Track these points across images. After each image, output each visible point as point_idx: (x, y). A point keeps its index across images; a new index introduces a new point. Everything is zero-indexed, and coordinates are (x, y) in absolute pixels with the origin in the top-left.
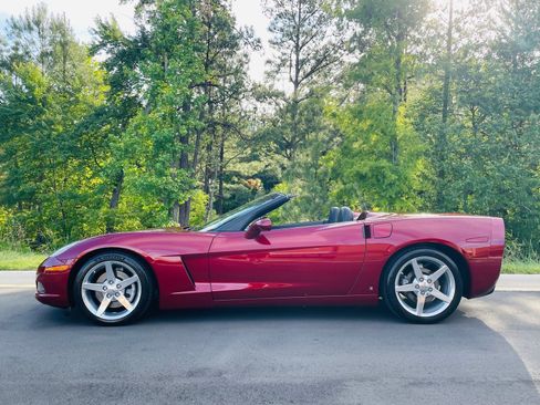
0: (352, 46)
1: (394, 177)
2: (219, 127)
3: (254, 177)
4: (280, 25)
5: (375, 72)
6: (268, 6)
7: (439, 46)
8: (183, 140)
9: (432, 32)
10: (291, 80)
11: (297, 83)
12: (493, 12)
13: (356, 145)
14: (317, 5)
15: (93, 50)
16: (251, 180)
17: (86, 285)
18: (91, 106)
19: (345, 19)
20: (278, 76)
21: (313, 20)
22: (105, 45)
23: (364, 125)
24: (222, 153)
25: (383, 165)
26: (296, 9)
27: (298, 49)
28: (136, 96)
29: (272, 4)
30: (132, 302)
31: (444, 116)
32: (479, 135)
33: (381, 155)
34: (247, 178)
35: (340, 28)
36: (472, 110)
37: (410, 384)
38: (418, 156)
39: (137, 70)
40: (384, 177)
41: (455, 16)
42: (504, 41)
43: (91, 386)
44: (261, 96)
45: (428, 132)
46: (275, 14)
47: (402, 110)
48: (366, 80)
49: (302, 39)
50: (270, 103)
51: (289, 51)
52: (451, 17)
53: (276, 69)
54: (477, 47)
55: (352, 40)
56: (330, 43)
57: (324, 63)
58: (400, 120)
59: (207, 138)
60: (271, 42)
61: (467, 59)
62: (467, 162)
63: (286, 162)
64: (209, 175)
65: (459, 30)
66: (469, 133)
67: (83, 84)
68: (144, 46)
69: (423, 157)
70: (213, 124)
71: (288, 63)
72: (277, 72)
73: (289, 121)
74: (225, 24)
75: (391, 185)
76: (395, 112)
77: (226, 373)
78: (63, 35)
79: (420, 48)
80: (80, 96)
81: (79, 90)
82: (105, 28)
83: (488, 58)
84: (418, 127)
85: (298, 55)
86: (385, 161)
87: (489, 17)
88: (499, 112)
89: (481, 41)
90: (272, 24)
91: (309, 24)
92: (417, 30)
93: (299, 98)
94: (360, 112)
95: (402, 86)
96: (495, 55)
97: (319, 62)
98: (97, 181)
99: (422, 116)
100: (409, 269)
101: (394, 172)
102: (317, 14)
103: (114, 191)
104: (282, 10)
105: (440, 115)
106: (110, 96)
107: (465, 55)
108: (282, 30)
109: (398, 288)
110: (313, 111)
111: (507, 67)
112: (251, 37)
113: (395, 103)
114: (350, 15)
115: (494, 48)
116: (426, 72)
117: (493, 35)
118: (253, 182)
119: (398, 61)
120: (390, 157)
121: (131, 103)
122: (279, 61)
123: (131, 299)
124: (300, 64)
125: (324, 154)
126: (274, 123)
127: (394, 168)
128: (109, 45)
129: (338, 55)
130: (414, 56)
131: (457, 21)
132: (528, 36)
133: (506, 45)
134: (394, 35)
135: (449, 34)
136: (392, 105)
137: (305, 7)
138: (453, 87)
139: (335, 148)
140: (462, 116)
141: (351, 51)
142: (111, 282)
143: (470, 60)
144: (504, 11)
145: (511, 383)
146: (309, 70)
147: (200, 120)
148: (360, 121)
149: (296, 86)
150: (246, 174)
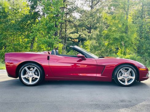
1: (127, 39)
3: (76, 39)
8: (56, 26)
10: (90, 6)
11: (92, 7)
16: (75, 40)
23: (117, 22)
24: (66, 31)
25: (123, 35)
28: (38, 11)
33: (122, 32)
34: (74, 39)
40: (124, 39)
72: (85, 3)
93: (92, 12)
101: (127, 37)
103: (31, 43)
120: (126, 33)
121: (37, 14)
146: (96, 3)
147: (62, 19)
148: (115, 20)
149: (92, 9)
150: (73, 38)
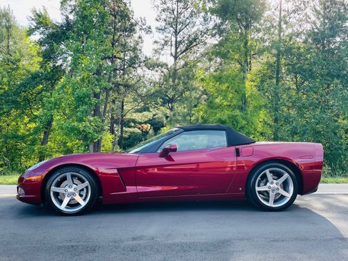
0: (214, 32)
1: (244, 122)
2: (121, 87)
3: (146, 123)
4: (164, 17)
5: (230, 50)
6: (156, 3)
7: (273, 34)
8: (96, 96)
9: (268, 24)
10: (172, 54)
11: (176, 57)
12: (309, 11)
13: (217, 100)
14: (189, 4)
15: (30, 32)
17: (53, 189)
18: (29, 72)
19: (209, 13)
20: (163, 52)
21: (187, 14)
22: (39, 28)
23: (223, 87)
24: (123, 106)
25: (236, 114)
26: (175, 6)
27: (176, 33)
28: (61, 65)
29: (158, 2)
30: (84, 200)
31: (277, 81)
32: (301, 94)
33: (235, 107)
34: (140, 123)
35: (205, 20)
36: (296, 77)
37: (271, 241)
38: (260, 108)
39: (62, 47)
40: (237, 122)
41: (283, 13)
42: (316, 30)
43: (72, 246)
44: (152, 66)
45: (266, 92)
46: (160, 9)
47: (249, 76)
48: (224, 56)
49: (179, 27)
50: (157, 71)
51: (170, 35)
52: (280, 14)
53: (161, 47)
54: (298, 35)
55: (214, 28)
56: (198, 30)
57: (195, 43)
58: (248, 84)
59: (113, 95)
60: (157, 28)
61: (291, 42)
62: (293, 112)
63: (168, 112)
64: (113, 121)
65: (286, 23)
66: (294, 93)
67: (22, 56)
68: (68, 30)
69: (263, 109)
70: (118, 85)
71: (170, 43)
72: (162, 49)
73: (172, 83)
74: (127, 16)
75: (242, 128)
76: (244, 78)
77: (156, 238)
78: (8, 21)
79: (260, 35)
80: (20, 64)
81: (19, 60)
82: (39, 16)
83: (305, 42)
84: (260, 88)
85: (176, 38)
86: (238, 111)
87: (306, 14)
88: (314, 78)
89: (301, 30)
90: (159, 16)
91: (184, 17)
92: (258, 22)
93: (177, 68)
94: (220, 78)
95: (249, 61)
96: (310, 40)
97: (191, 43)
98: (33, 125)
99: (262, 81)
100: (265, 176)
101: (244, 119)
102: (189, 10)
103: (45, 133)
104: (165, 6)
105: (274, 81)
106: (42, 65)
107: (290, 40)
108: (165, 20)
109: (257, 189)
110: (188, 77)
111: (319, 48)
112: (144, 25)
113: (244, 72)
114: (213, 11)
115: (309, 36)
116: (265, 51)
117: (308, 27)
118: (145, 126)
119: (246, 43)
120: (242, 109)
121: (56, 73)
122: (163, 42)
123: (83, 197)
124: (178, 44)
125: (195, 106)
126: (161, 85)
127: (244, 116)
128: (41, 29)
129: (204, 38)
130: (257, 40)
131: (284, 16)
132: (332, 28)
133: (318, 33)
134: (243, 25)
135: (280, 25)
136: (242, 74)
137: (181, 5)
138: (283, 61)
139: (203, 102)
140: (289, 81)
141: (213, 36)
142: (70, 187)
143: (294, 43)
144: (316, 10)
145: (331, 240)
146: (184, 48)
147: (109, 82)
148: (220, 84)
149: (176, 60)
150: (140, 121)
